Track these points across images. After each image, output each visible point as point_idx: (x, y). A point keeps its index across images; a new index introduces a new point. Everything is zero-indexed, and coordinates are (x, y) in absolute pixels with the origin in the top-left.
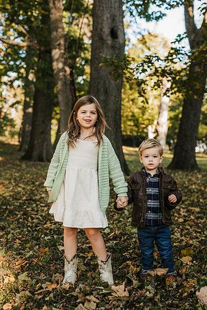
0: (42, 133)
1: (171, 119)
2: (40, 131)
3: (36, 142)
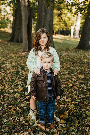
0: (19, 29)
1: (82, 23)
2: (18, 28)
3: (16, 33)
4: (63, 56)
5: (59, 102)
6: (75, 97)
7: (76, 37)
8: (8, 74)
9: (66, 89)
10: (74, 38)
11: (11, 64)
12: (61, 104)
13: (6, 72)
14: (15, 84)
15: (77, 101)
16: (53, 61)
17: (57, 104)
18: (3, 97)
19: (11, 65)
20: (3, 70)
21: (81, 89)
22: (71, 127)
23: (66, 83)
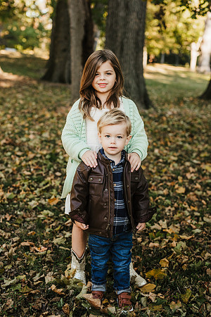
0: (64, 50)
2: (62, 48)
4: (167, 115)
5: (148, 235)
6: (189, 221)
7: (202, 69)
8: (30, 160)
9: (168, 201)
10: (198, 72)
11: (41, 135)
12: (153, 239)
13: (27, 156)
14: (44, 185)
15: (193, 233)
16: (128, 132)
17: (143, 241)
18: (11, 218)
19: (39, 137)
20: (20, 150)
21: (206, 201)
22: (173, 303)
23: (169, 184)
